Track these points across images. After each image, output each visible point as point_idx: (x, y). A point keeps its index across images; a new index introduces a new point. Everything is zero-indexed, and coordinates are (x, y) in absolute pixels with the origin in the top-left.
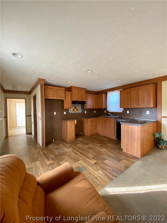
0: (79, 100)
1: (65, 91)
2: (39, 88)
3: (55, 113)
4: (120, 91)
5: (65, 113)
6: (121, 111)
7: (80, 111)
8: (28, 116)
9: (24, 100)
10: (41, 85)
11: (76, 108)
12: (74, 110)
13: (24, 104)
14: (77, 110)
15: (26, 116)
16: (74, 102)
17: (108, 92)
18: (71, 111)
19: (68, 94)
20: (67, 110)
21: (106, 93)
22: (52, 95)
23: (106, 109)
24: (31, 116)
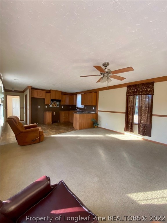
0: (56, 99)
1: (46, 92)
2: (28, 91)
3: (39, 107)
4: (81, 94)
5: (46, 107)
6: (83, 107)
7: (58, 106)
8: (21, 108)
9: (19, 97)
10: (30, 89)
11: (54, 104)
12: (53, 105)
13: (19, 99)
14: (56, 105)
15: (20, 108)
16: (52, 100)
17: (77, 94)
18: (51, 106)
19: (48, 94)
20: (48, 105)
21: (76, 95)
22: (37, 95)
23: (76, 106)
24: (24, 108)
